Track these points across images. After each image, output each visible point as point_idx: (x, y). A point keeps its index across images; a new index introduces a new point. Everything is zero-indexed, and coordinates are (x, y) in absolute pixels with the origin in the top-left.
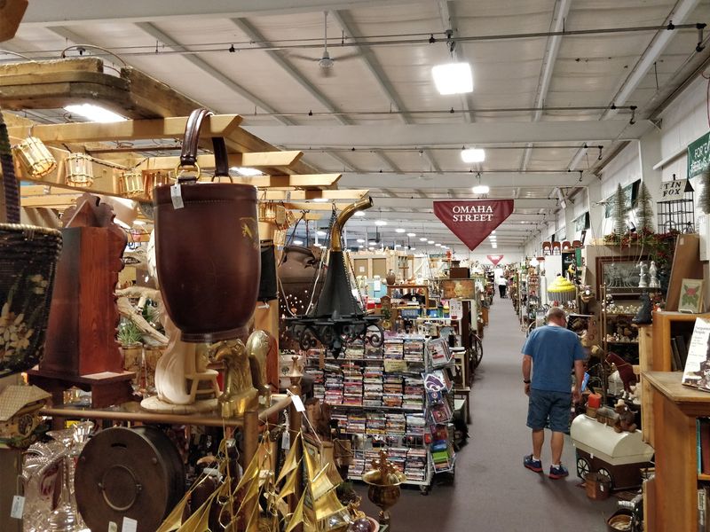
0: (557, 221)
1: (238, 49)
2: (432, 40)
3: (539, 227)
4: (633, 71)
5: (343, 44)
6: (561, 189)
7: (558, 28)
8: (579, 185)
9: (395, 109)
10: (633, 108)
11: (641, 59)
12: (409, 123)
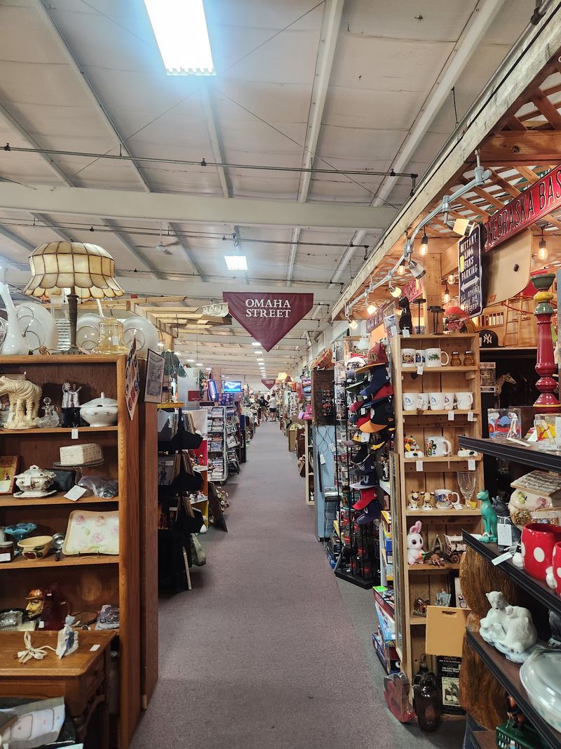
0: (308, 356)
1: (97, 230)
2: (224, 239)
3: (296, 361)
4: (341, 263)
5: (169, 235)
6: (308, 332)
7: (295, 240)
8: (320, 329)
9: (196, 273)
10: (342, 284)
11: (344, 257)
12: (205, 281)
